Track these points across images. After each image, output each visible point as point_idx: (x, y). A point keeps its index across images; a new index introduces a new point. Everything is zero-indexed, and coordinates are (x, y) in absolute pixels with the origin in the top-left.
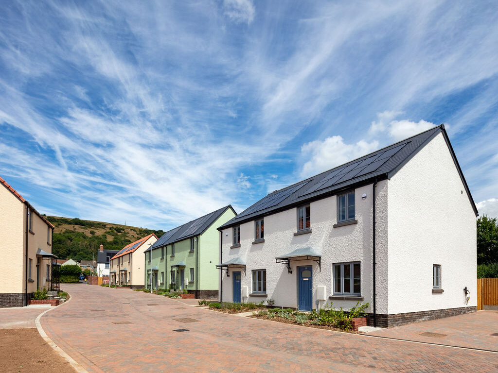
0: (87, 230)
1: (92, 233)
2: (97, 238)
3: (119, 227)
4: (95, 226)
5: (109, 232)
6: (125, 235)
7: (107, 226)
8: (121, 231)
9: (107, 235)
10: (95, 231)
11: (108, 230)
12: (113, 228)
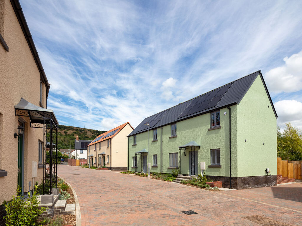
0: (62, 131)
1: (65, 133)
2: (69, 135)
3: (81, 129)
4: (67, 128)
5: (75, 132)
6: (85, 133)
7: (74, 129)
8: (83, 131)
9: (74, 134)
10: (67, 131)
11: (75, 131)
12: (77, 130)
